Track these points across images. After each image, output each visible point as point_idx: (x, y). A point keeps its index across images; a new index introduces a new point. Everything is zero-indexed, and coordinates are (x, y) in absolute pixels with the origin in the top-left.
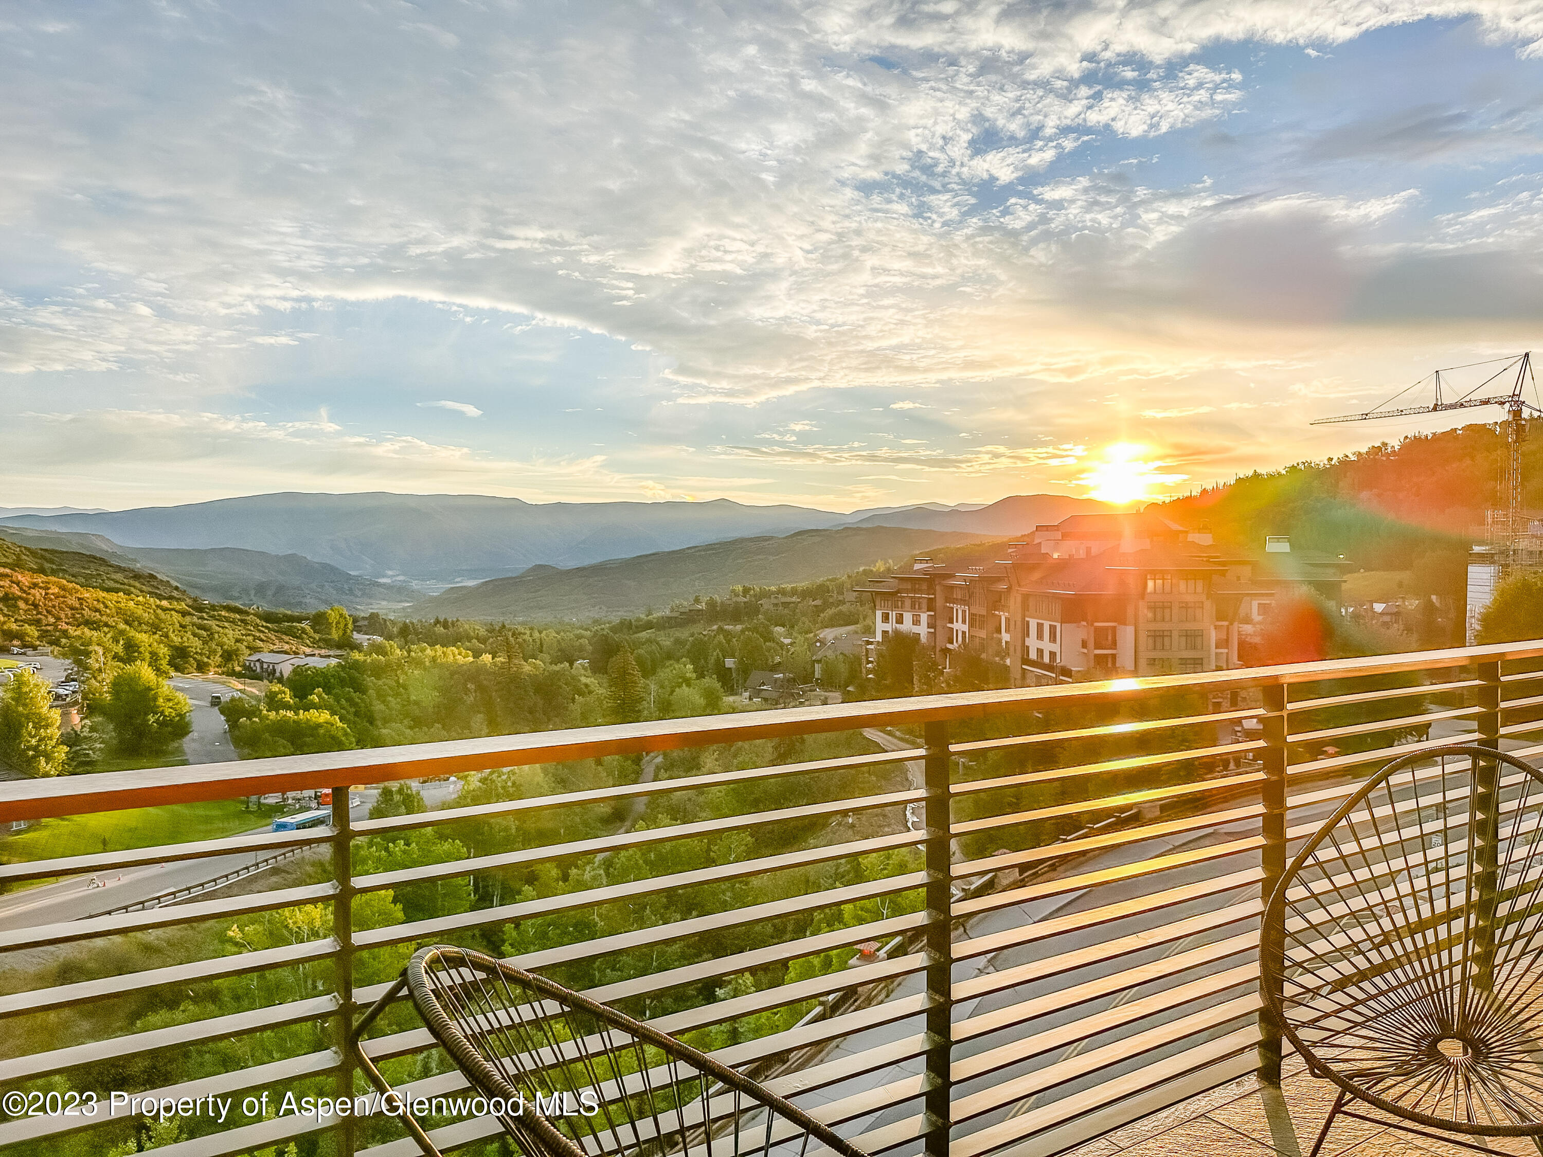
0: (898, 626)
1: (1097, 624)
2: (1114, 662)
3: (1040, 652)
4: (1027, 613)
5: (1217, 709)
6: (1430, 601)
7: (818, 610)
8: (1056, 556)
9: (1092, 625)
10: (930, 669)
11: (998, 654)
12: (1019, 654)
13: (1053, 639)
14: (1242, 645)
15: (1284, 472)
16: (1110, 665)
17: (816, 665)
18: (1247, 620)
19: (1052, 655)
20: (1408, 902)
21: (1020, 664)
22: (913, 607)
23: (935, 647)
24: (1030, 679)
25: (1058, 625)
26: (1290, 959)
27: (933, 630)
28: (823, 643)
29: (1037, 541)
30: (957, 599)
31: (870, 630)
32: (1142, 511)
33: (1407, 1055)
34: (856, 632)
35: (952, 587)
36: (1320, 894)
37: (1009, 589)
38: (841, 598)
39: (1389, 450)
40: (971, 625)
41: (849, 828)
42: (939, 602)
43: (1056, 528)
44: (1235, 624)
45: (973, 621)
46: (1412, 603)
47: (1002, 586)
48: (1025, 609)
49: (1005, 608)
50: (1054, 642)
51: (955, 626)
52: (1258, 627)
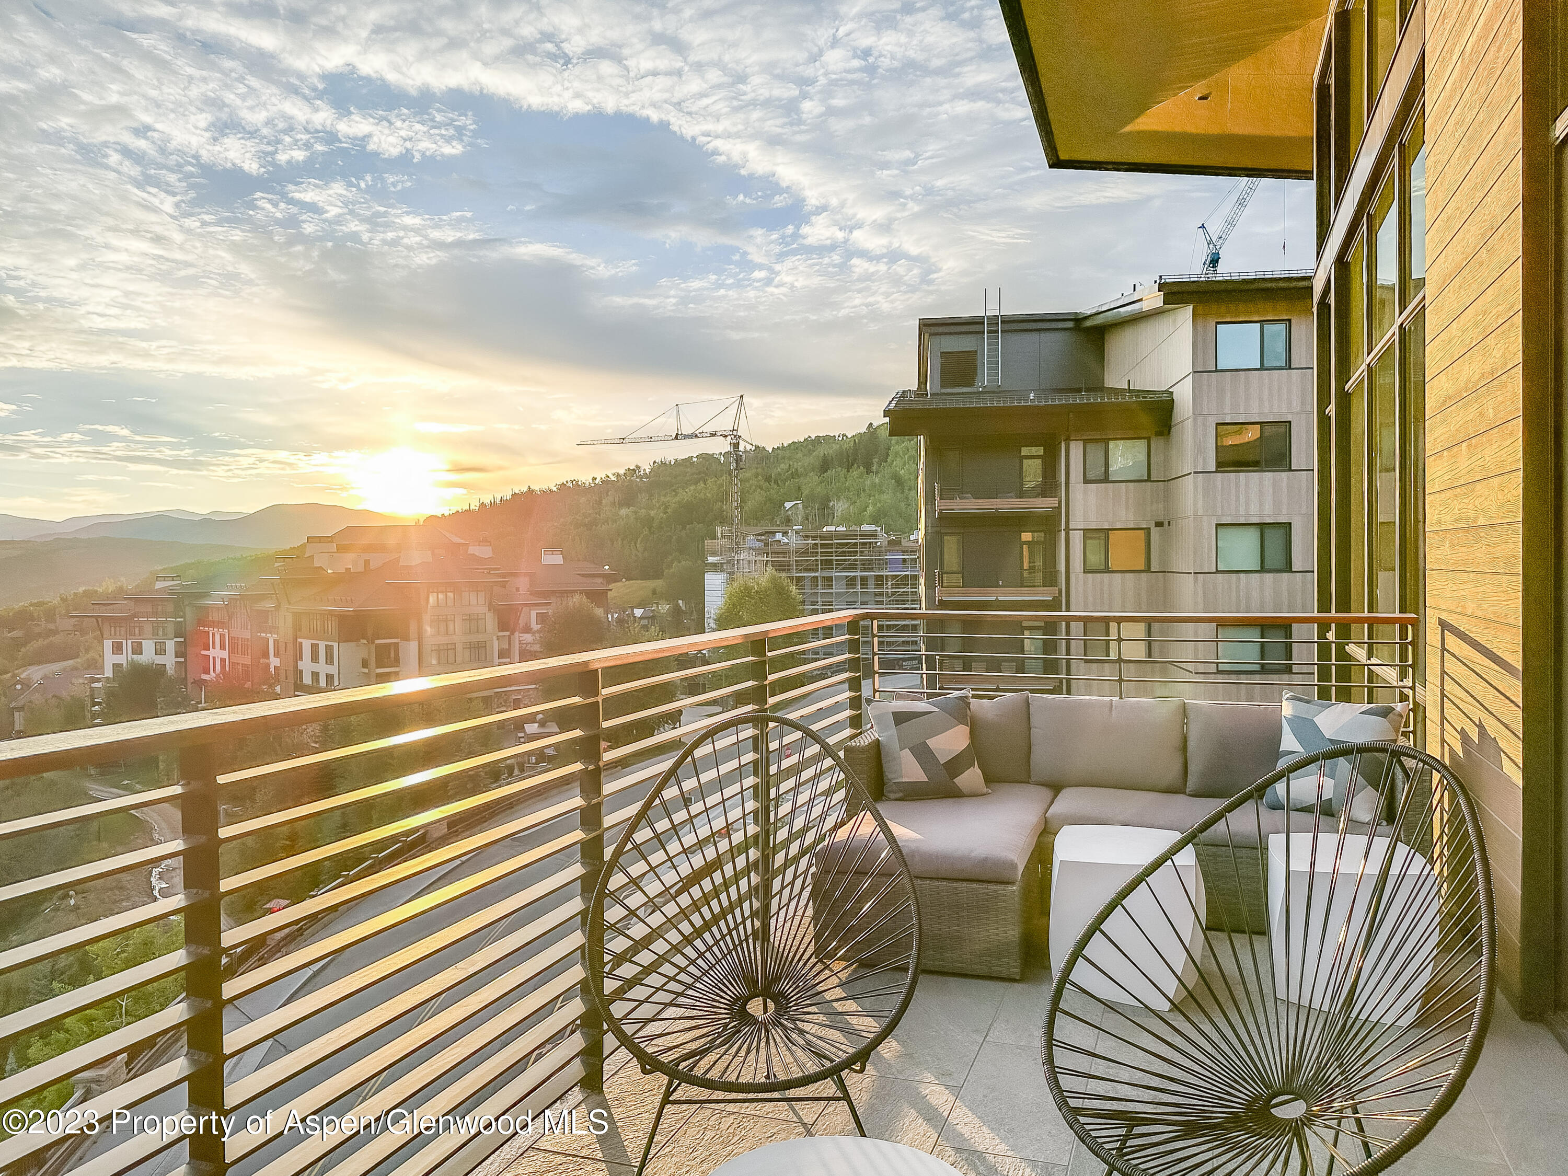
0: (135, 656)
1: (377, 642)
3: (316, 675)
4: (299, 634)
6: (677, 605)
7: (18, 644)
8: (330, 570)
9: (373, 642)
10: (179, 705)
11: (265, 681)
12: (291, 680)
13: (329, 660)
14: (523, 653)
17: (16, 714)
18: (527, 630)
19: (329, 677)
21: (292, 688)
22: (155, 634)
23: (185, 679)
25: (335, 645)
27: (182, 660)
28: (26, 684)
29: (310, 553)
30: (213, 622)
31: (96, 664)
32: (421, 523)
34: (75, 668)
35: (206, 609)
36: (637, 877)
37: (277, 607)
38: (51, 626)
39: (642, 472)
40: (232, 651)
41: (73, 912)
42: (190, 627)
43: (330, 539)
44: (517, 634)
45: (234, 646)
46: (664, 608)
47: (269, 605)
48: (297, 629)
49: (273, 629)
50: (332, 663)
51: (212, 653)
52: (537, 635)
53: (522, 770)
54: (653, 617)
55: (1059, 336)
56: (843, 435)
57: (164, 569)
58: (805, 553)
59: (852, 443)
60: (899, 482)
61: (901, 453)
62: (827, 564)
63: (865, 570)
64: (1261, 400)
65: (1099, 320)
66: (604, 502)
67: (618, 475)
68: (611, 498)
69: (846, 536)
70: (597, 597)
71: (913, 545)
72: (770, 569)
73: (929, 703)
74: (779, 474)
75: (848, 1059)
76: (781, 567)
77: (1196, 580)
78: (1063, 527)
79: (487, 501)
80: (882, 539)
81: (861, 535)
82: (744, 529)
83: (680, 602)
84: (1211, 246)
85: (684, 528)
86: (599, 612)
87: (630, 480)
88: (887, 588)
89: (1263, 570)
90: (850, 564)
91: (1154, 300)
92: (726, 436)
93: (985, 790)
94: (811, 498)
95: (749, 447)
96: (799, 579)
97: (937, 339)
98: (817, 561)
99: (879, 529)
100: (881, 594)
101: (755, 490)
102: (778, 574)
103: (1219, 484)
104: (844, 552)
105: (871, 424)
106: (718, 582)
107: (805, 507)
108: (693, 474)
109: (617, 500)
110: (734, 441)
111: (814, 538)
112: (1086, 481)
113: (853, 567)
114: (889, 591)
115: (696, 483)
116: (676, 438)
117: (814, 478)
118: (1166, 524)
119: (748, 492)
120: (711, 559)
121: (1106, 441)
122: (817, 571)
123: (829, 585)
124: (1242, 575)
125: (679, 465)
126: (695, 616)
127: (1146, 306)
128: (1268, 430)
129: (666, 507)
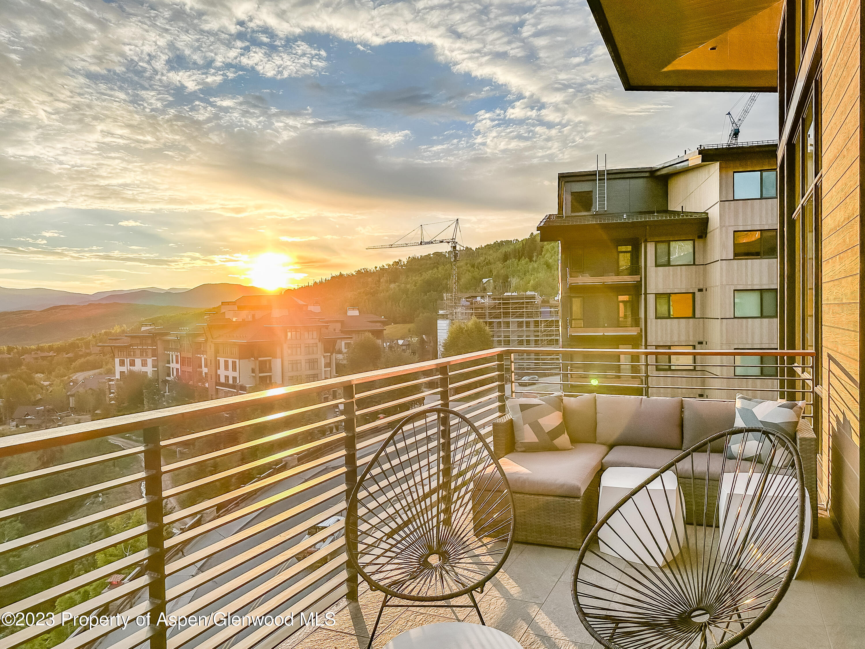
0: (131, 367)
1: (260, 359)
2: (270, 380)
3: (227, 377)
4: (218, 355)
5: (326, 400)
6: (422, 338)
7: (71, 361)
8: (234, 320)
9: (257, 359)
10: (155, 394)
11: (200, 381)
12: (214, 380)
13: (234, 369)
14: (337, 365)
15: (354, 274)
16: (268, 382)
17: (70, 398)
18: (340, 352)
19: (234, 378)
20: (413, 489)
21: (214, 384)
22: (142, 355)
23: (158, 380)
24: (220, 394)
25: (237, 361)
26: (361, 531)
27: (156, 369)
28: (75, 382)
29: (223, 311)
30: (172, 349)
31: (111, 372)
32: (283, 293)
33: (415, 567)
34: (101, 374)
35: (168, 341)
36: (373, 493)
37: (206, 340)
38: (88, 351)
39: (402, 264)
40: (182, 364)
41: (101, 504)
42: (160, 350)
43: (234, 303)
44: (334, 354)
45: (184, 361)
46: (415, 340)
47: (202, 339)
48: (217, 352)
49: (204, 352)
50: (235, 371)
51: (171, 365)
52: (345, 355)
53: (337, 430)
54: (409, 345)
55: (641, 181)
56: (516, 240)
57: (146, 320)
58: (494, 308)
59: (521, 245)
60: (548, 266)
61: (550, 250)
62: (506, 314)
63: (528, 317)
64: (761, 217)
65: (664, 172)
66: (381, 280)
67: (389, 265)
68: (385, 278)
69: (517, 298)
70: (378, 334)
71: (557, 303)
72: (474, 318)
73: (540, 399)
74: (480, 263)
75: (474, 586)
76: (480, 316)
77: (722, 323)
78: (643, 292)
79: (318, 281)
80: (538, 300)
81: (526, 298)
82: (459, 295)
83: (424, 336)
84: (734, 125)
85: (426, 294)
86: (379, 342)
87: (396, 268)
88: (541, 328)
89: (762, 316)
90: (520, 314)
91: (696, 160)
92: (449, 242)
93: (571, 447)
94: (498, 276)
95: (462, 248)
96: (491, 323)
97: (569, 184)
98: (501, 312)
99: (536, 294)
100: (538, 331)
101: (466, 273)
102: (478, 320)
103: (735, 266)
104: (517, 307)
105: (532, 233)
106: (445, 325)
107: (494, 282)
108: (430, 264)
109: (388, 279)
110: (453, 245)
111: (499, 299)
112: (657, 265)
113: (521, 316)
114: (543, 329)
115: (432, 269)
116: (421, 244)
117: (500, 265)
118: (704, 290)
119: (462, 273)
120: (441, 312)
121: (669, 242)
122: (500, 318)
123: (508, 326)
124: (749, 320)
125: (423, 259)
126: (432, 344)
127: (691, 163)
128: (766, 234)
129: (416, 283)
